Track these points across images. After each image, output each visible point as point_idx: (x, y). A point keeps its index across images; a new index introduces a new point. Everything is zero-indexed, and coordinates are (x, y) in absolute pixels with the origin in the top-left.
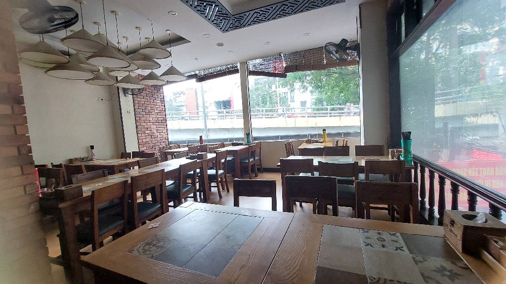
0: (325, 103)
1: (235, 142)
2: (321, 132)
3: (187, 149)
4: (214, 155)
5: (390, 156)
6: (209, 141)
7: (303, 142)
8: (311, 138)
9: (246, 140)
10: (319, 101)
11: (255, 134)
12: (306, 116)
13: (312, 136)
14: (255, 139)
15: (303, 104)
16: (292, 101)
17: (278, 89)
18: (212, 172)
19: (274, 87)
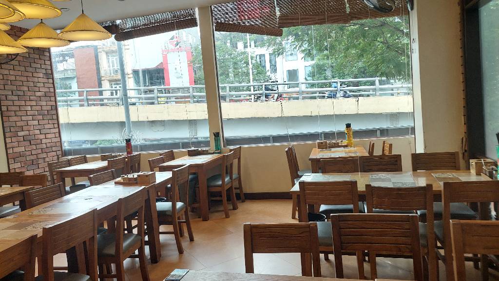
0: (329, 73)
1: (193, 149)
2: (343, 128)
3: (105, 164)
4: (168, 175)
5: (473, 171)
6: (143, 148)
7: (313, 146)
8: (325, 138)
9: (213, 144)
10: (319, 70)
11: (229, 133)
12: (301, 97)
13: (327, 135)
14: (229, 142)
15: (293, 74)
16: (274, 69)
17: (248, 50)
18: (163, 206)
19: (240, 45)
